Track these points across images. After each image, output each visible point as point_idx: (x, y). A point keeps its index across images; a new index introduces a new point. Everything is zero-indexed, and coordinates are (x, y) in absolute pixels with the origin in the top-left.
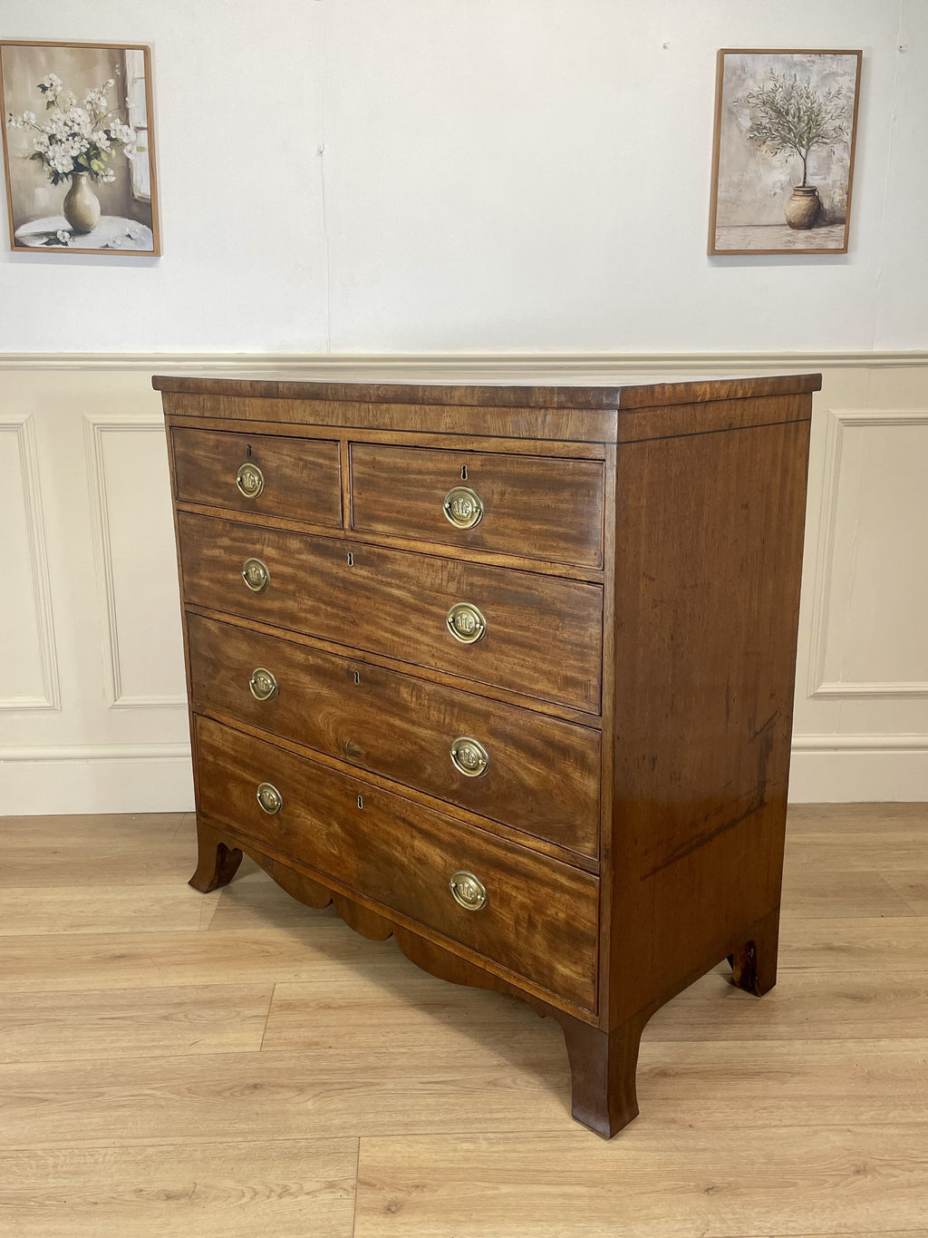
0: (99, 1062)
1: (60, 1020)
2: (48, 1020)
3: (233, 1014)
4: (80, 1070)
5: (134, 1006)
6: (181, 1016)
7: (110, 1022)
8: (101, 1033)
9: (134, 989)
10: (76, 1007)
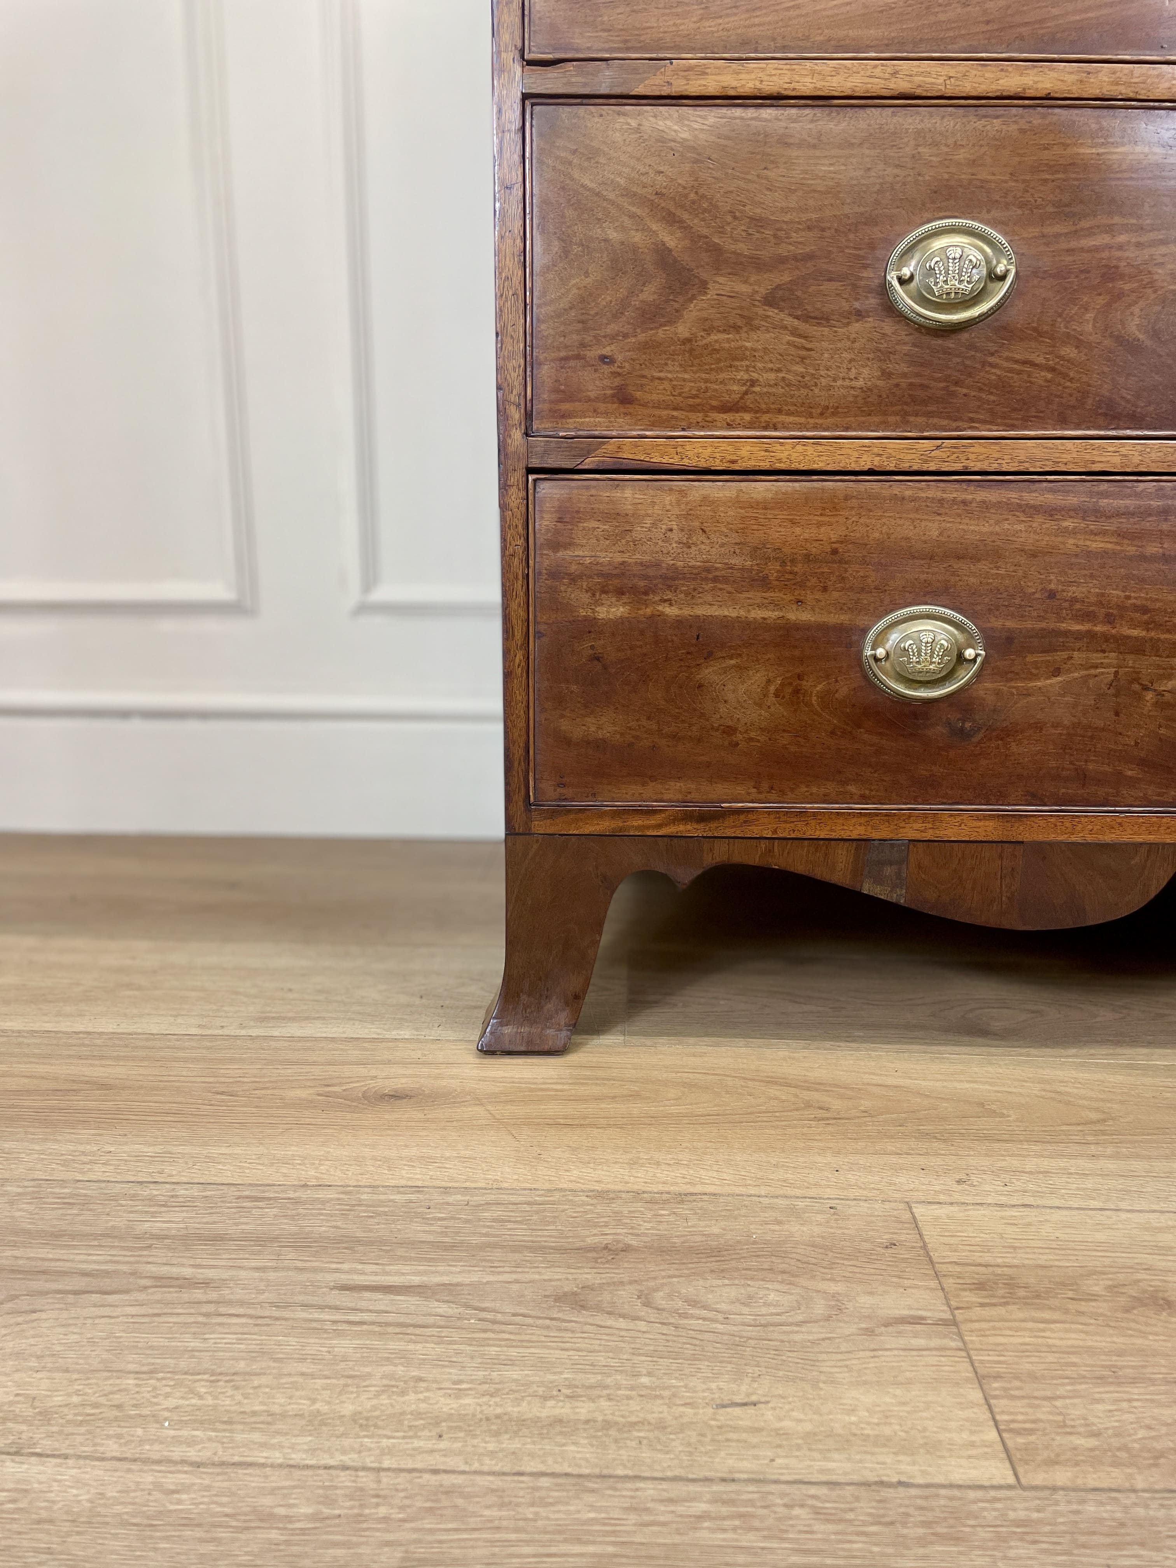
0: (344, 1479)
1: (206, 1284)
2: (162, 1282)
3: (819, 1308)
4: (267, 1518)
5: (452, 1247)
6: (626, 1296)
7: (382, 1301)
8: (344, 1346)
9: (446, 1190)
10: (261, 1241)
